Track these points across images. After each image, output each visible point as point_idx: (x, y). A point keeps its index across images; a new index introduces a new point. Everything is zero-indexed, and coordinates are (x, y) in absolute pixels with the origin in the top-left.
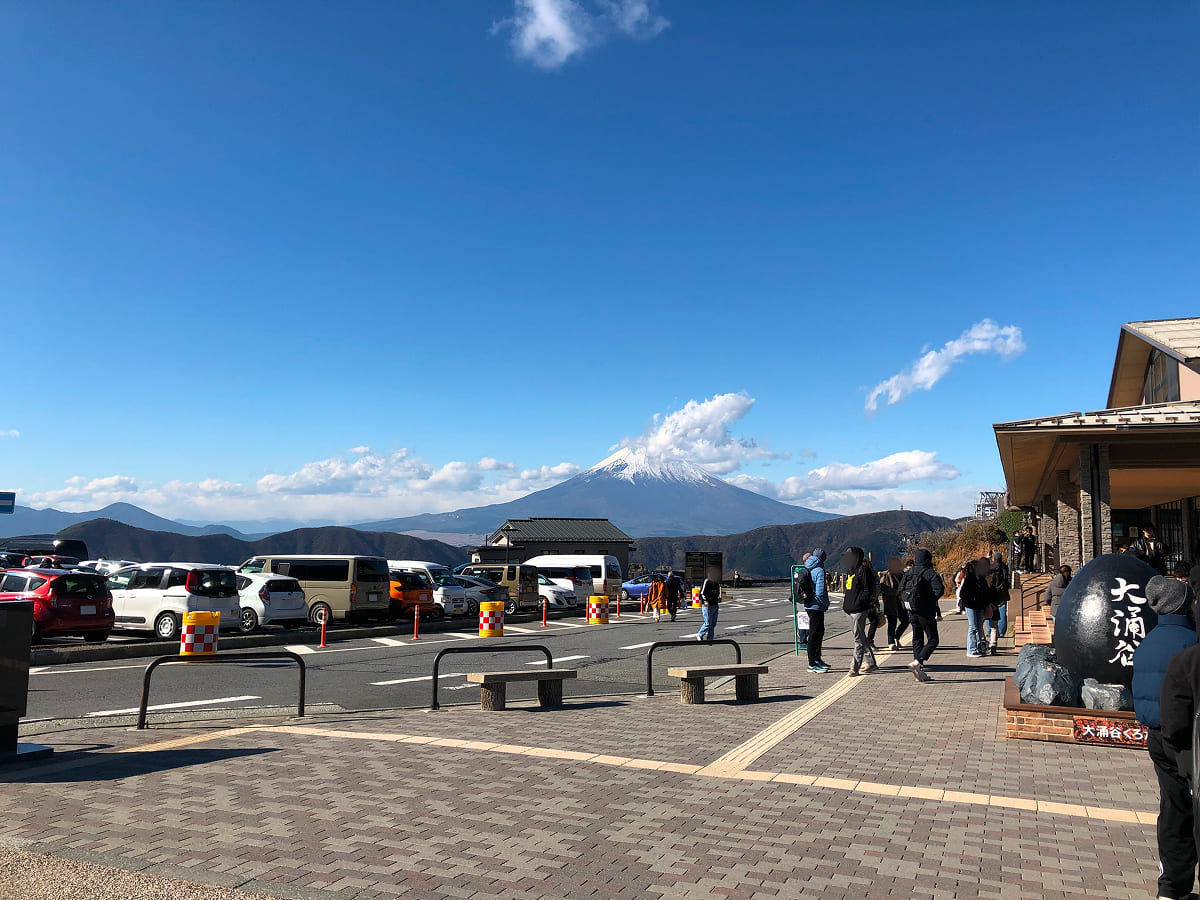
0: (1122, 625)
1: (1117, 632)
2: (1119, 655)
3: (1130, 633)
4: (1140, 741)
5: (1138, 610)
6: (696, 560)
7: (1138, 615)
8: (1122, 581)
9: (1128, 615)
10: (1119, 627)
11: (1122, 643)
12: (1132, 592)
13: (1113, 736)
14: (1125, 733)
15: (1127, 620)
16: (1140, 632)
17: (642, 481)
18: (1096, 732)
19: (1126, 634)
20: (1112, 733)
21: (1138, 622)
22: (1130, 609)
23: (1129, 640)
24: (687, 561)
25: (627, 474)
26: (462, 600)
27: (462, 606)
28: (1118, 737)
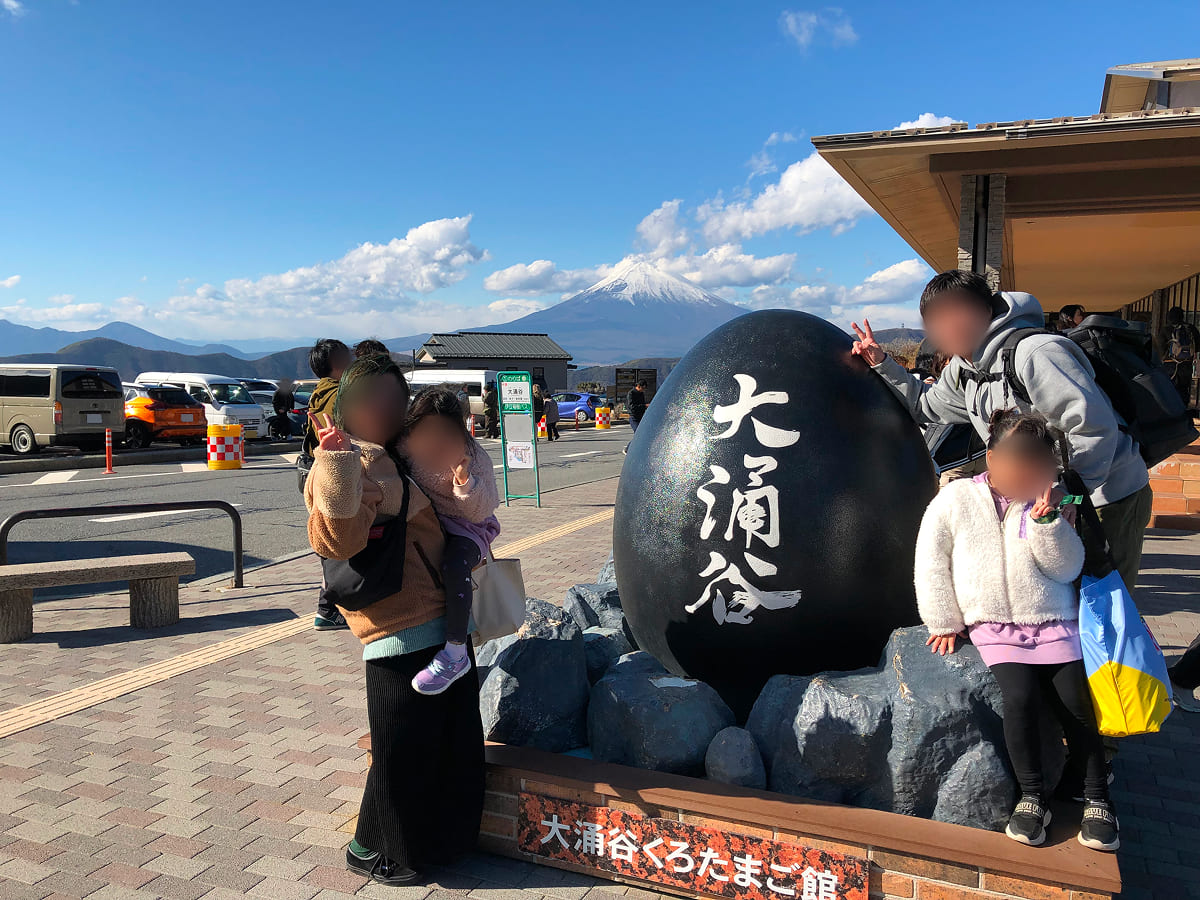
0: (723, 510)
1: (707, 528)
2: (706, 595)
3: (740, 533)
4: (685, 877)
5: (770, 464)
6: (627, 377)
7: (768, 479)
8: (747, 383)
9: (741, 480)
10: (713, 514)
11: (717, 560)
12: (766, 414)
13: (615, 856)
14: (647, 848)
15: (736, 494)
16: (765, 530)
17: (643, 302)
18: (572, 838)
19: (729, 536)
20: (614, 845)
21: (763, 502)
22: (749, 461)
23: (734, 553)
24: (617, 379)
25: (627, 294)
26: (256, 421)
27: (256, 428)
28: (629, 858)
